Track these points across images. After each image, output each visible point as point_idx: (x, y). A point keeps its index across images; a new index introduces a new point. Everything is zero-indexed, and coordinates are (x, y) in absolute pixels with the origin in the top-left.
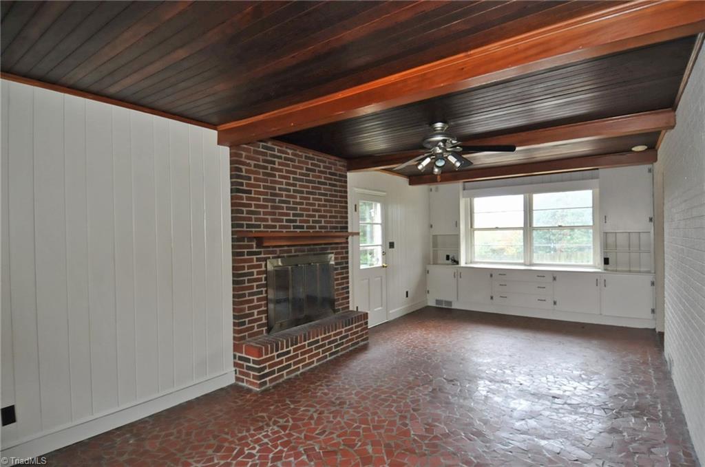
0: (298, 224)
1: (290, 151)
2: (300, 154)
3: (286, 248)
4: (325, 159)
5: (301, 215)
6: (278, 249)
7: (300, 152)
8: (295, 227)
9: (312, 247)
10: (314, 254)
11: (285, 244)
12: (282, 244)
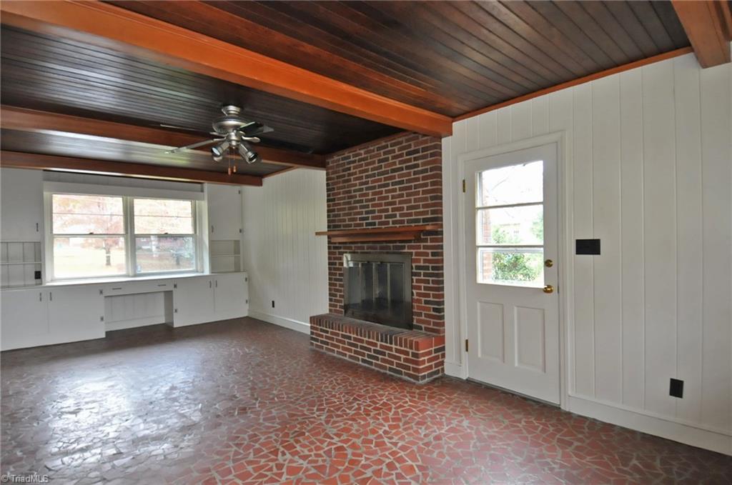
0: (370, 221)
1: (362, 152)
2: (372, 148)
3: (359, 245)
4: (400, 139)
5: (373, 212)
6: (353, 245)
7: (372, 146)
8: (367, 224)
9: (385, 244)
10: (387, 253)
11: (359, 240)
12: (356, 240)
